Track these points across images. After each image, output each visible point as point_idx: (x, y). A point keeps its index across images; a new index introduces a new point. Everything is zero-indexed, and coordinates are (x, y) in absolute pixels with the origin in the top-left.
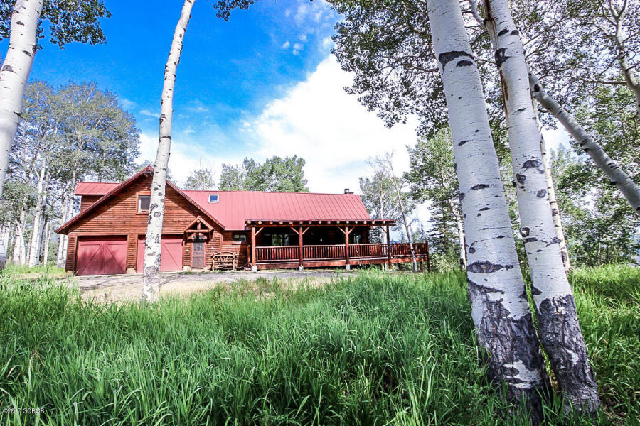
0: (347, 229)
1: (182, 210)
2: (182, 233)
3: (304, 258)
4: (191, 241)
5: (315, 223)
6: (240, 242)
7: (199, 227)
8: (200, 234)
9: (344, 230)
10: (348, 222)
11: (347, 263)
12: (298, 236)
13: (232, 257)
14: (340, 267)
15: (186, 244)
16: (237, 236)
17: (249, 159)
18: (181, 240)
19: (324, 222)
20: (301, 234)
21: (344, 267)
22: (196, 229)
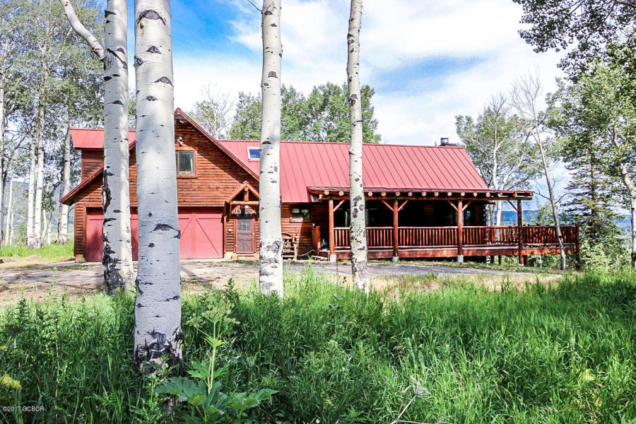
0: (460, 204)
1: (221, 172)
2: (223, 204)
3: (399, 245)
4: (234, 216)
5: (417, 194)
6: (301, 220)
7: (246, 197)
8: (246, 207)
9: (457, 206)
10: (463, 194)
11: (459, 254)
12: (392, 213)
13: (291, 240)
14: (449, 259)
15: (228, 221)
16: (297, 211)
17: (288, 88)
18: (220, 216)
19: (430, 194)
20: (396, 210)
21: (455, 259)
22: (242, 200)
